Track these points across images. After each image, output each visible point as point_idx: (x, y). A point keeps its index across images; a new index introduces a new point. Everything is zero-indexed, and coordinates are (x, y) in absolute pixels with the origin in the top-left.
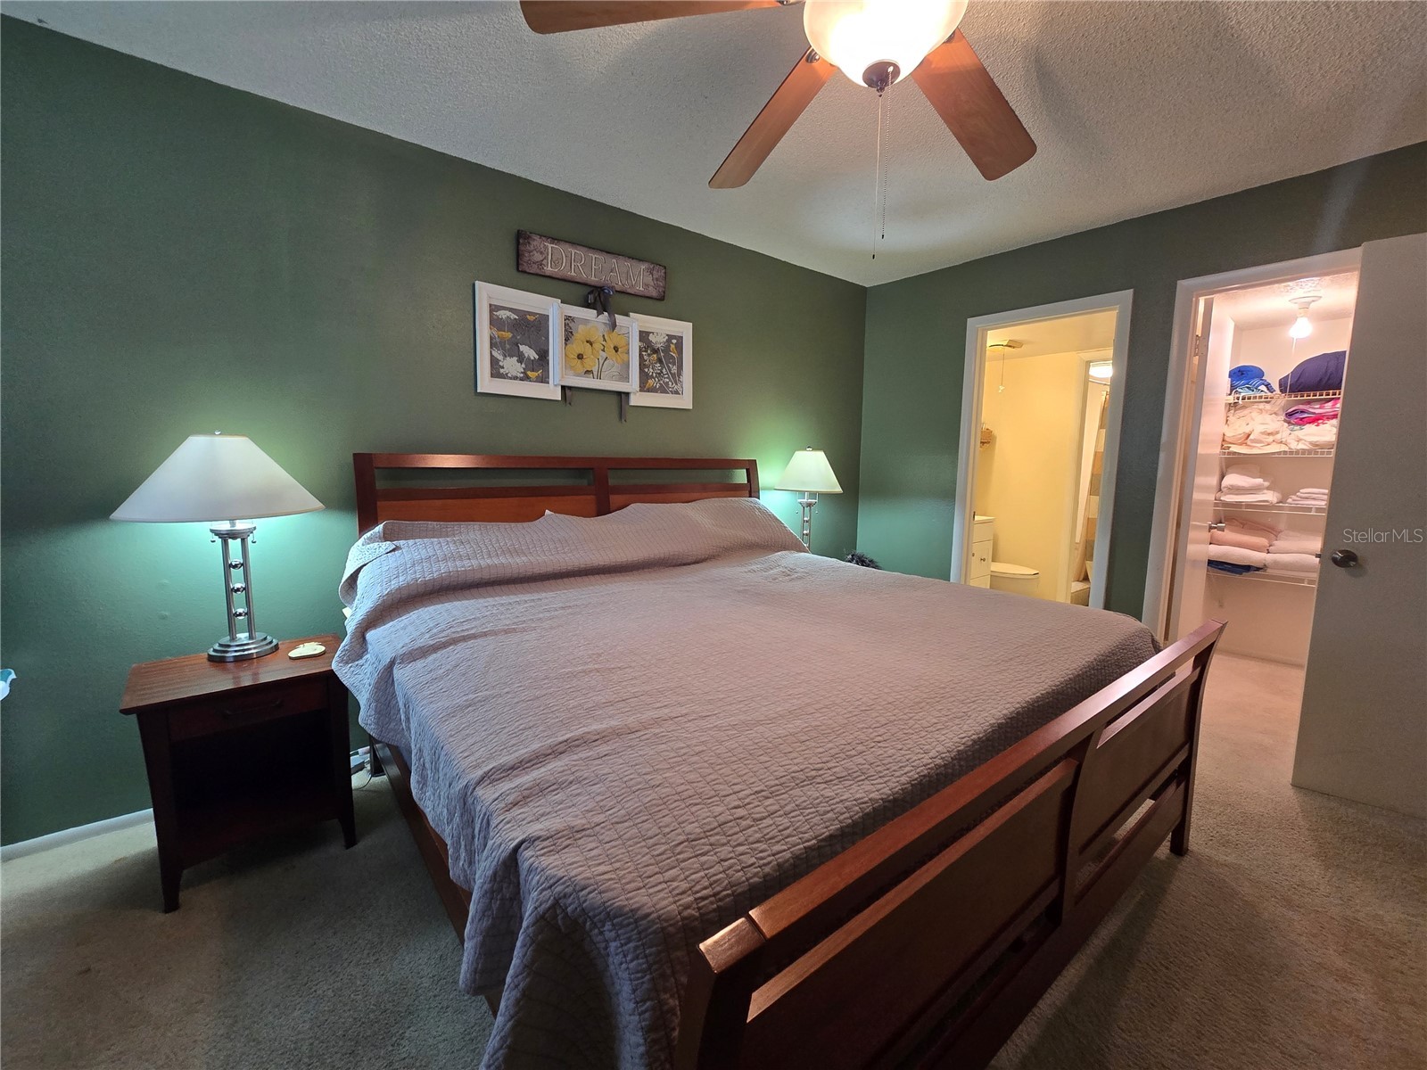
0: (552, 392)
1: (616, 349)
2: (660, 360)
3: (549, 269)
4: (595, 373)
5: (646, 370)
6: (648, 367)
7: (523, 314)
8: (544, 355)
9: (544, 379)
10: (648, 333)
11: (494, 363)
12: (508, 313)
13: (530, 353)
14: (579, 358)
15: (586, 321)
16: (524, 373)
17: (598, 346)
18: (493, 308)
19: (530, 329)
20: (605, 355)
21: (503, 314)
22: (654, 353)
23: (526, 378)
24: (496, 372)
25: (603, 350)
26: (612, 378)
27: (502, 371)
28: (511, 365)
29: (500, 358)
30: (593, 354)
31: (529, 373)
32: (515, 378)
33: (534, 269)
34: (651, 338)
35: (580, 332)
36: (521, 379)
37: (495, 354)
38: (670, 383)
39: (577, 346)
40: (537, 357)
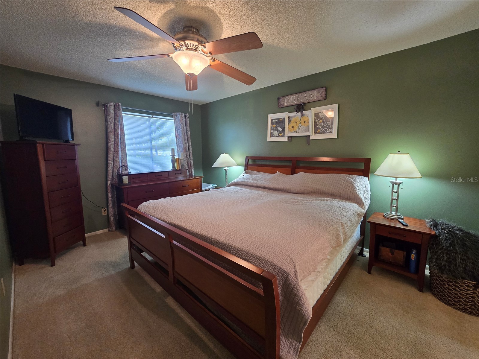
0: (285, 139)
1: (305, 122)
2: (323, 122)
3: (285, 105)
4: (297, 131)
5: (317, 126)
6: (318, 125)
7: (278, 119)
8: (283, 129)
9: (283, 136)
10: (318, 113)
11: (271, 133)
12: (275, 120)
13: (280, 129)
14: (292, 128)
15: (294, 116)
16: (279, 135)
17: (298, 123)
18: (272, 120)
19: (280, 122)
20: (300, 125)
21: (274, 121)
22: (321, 120)
23: (279, 136)
24: (272, 136)
25: (300, 124)
26: (303, 132)
27: (273, 135)
28: (276, 133)
29: (273, 132)
30: (297, 125)
31: (280, 135)
32: (276, 136)
33: (282, 106)
34: (320, 114)
35: (293, 120)
36: (278, 137)
37: (272, 131)
38: (327, 129)
39: (291, 125)
40: (282, 130)
